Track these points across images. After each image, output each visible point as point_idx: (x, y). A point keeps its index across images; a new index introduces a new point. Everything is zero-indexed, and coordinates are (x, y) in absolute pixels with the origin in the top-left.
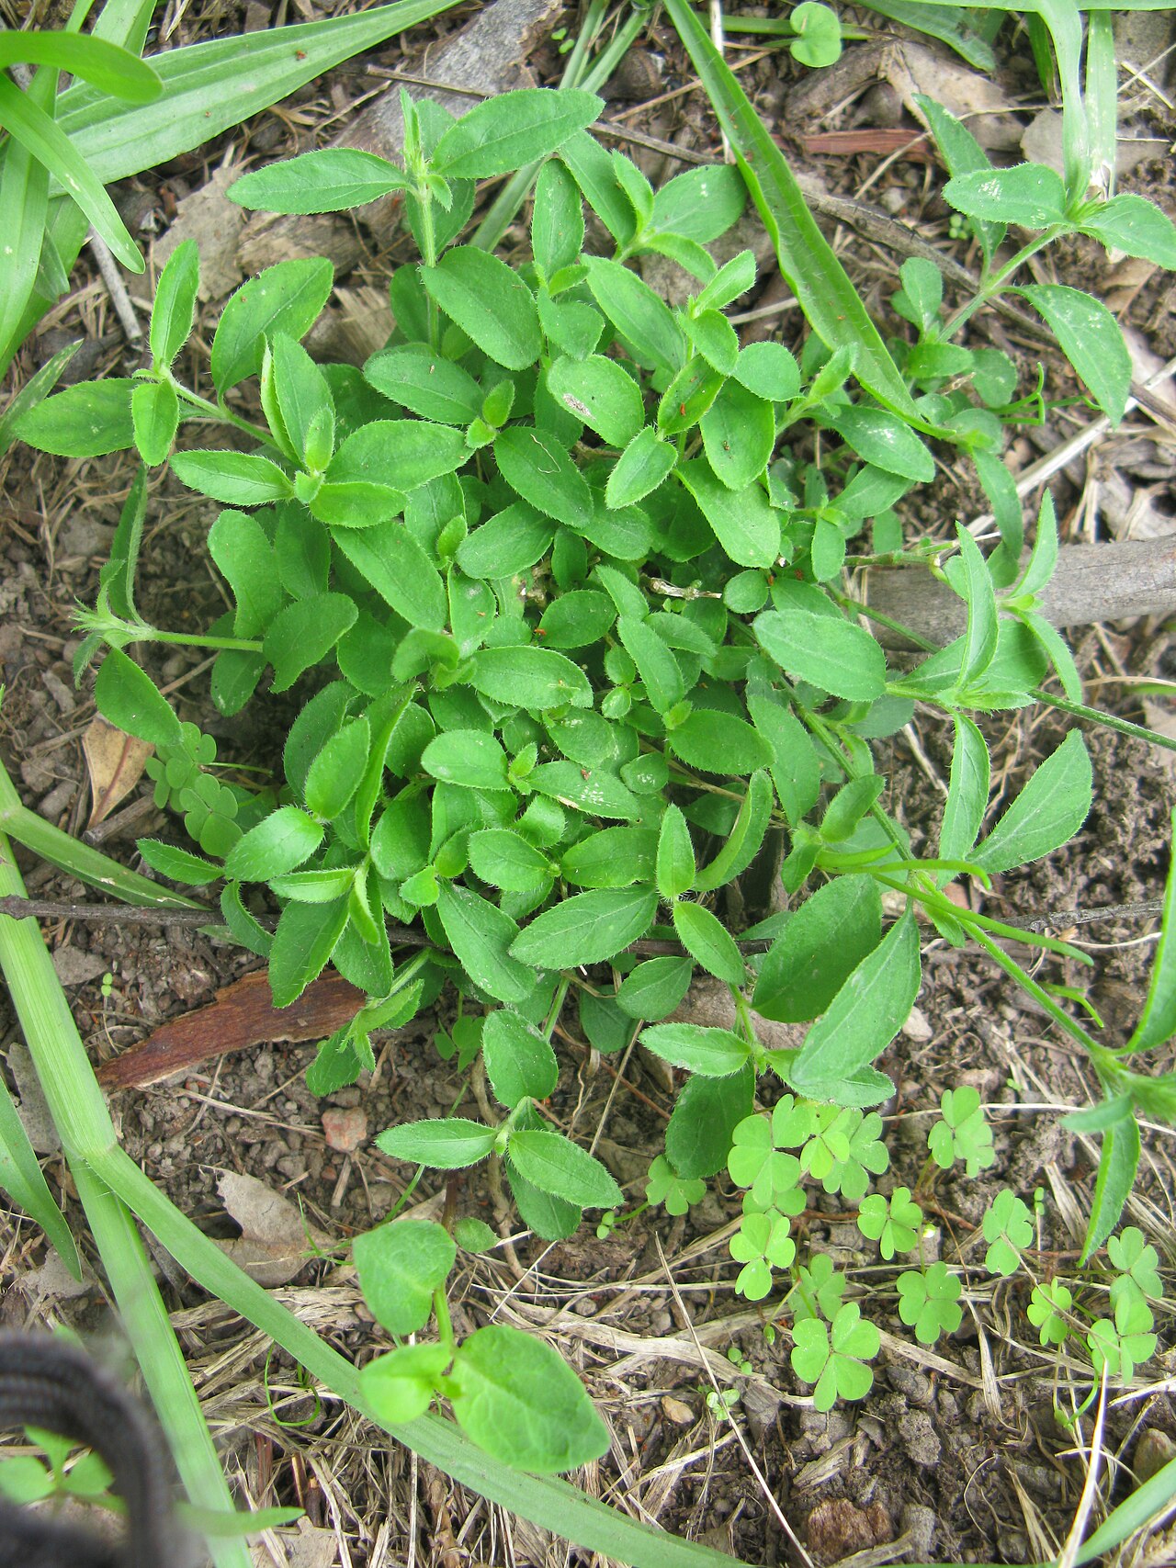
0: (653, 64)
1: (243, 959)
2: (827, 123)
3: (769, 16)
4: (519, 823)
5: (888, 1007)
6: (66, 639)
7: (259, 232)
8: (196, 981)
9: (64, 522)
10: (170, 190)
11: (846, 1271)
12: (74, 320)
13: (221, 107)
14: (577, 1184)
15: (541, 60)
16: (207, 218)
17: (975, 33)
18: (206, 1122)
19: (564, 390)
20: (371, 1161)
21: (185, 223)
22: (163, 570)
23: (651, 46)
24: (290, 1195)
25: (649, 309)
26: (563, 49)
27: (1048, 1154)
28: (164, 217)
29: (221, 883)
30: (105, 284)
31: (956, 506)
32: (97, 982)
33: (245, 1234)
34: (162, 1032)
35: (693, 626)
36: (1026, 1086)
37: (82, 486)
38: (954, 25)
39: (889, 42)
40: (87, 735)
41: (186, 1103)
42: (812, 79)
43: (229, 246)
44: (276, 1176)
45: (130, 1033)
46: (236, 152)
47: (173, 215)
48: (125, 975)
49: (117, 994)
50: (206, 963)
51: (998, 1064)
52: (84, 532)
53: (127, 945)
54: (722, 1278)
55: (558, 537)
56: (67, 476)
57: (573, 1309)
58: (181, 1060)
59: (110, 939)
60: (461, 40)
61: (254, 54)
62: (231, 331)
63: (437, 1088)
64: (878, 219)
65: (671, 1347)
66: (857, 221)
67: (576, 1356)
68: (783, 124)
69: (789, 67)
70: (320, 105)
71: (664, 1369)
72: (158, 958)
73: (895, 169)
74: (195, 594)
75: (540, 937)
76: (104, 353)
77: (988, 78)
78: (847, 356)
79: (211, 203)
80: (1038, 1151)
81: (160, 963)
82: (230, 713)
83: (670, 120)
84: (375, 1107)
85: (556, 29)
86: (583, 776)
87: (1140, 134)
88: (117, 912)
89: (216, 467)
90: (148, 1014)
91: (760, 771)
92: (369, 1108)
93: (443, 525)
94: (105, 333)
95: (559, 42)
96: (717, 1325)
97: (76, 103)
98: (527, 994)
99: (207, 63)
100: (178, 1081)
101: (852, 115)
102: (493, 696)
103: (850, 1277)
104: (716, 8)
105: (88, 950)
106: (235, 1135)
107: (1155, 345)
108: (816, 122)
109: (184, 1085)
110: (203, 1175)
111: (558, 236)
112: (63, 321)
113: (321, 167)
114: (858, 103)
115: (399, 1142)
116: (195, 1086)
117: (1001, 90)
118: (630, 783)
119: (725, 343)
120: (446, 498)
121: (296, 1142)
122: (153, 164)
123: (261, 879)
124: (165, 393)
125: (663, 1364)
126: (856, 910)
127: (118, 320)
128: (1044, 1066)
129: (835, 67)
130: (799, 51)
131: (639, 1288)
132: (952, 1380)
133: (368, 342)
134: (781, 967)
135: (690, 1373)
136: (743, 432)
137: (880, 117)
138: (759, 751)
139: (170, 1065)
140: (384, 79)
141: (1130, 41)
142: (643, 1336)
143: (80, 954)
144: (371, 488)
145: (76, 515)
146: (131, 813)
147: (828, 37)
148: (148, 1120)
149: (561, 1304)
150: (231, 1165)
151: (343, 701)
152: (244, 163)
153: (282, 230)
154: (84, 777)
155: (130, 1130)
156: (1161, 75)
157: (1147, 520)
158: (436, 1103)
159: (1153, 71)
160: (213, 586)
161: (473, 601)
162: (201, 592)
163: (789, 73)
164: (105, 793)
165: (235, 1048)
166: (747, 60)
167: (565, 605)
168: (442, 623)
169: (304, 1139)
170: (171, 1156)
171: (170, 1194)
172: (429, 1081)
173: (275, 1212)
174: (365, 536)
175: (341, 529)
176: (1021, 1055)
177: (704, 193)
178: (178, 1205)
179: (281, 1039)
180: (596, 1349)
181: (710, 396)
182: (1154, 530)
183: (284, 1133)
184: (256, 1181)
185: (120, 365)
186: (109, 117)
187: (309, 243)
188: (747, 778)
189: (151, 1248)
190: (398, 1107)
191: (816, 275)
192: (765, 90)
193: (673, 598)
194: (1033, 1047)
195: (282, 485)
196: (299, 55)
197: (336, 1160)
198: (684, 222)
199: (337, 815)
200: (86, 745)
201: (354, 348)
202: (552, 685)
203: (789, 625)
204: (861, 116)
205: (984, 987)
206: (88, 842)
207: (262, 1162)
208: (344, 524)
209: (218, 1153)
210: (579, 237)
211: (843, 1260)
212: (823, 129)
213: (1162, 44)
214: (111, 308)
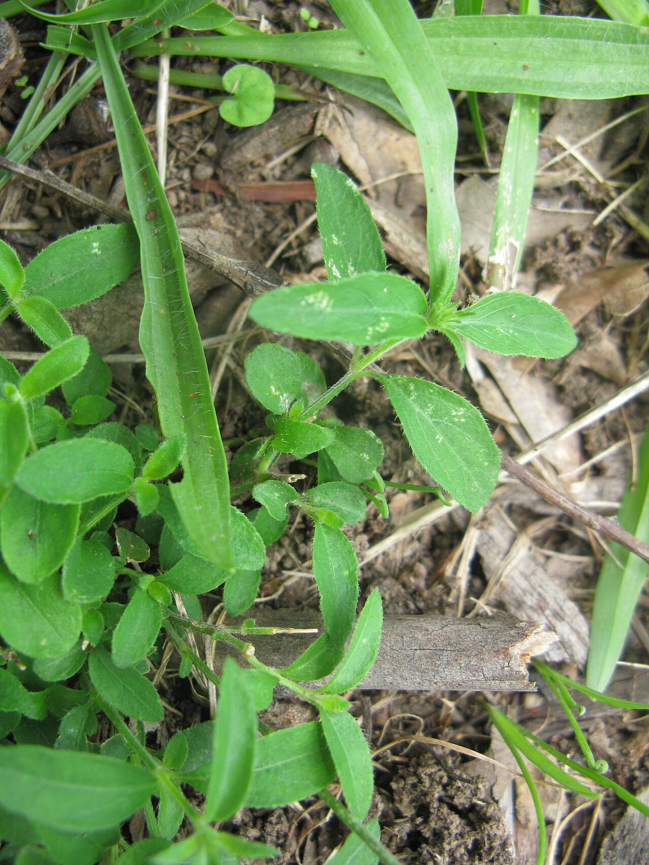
2: (266, 172)
26: (25, 94)
68: (220, 173)
85: (20, 76)
87: (566, 205)
95: (21, 89)
101: (291, 167)
107: (562, 396)
108: (257, 170)
114: (299, 155)
129: (266, 126)
130: (228, 110)
136: (53, 521)
141: (570, 116)
147: (262, 99)
156: (597, 148)
157: (521, 567)
159: (590, 144)
166: (195, 111)
177: (96, 251)
182: (526, 577)
192: (212, 139)
204: (298, 168)
212: (263, 179)
213: (601, 121)
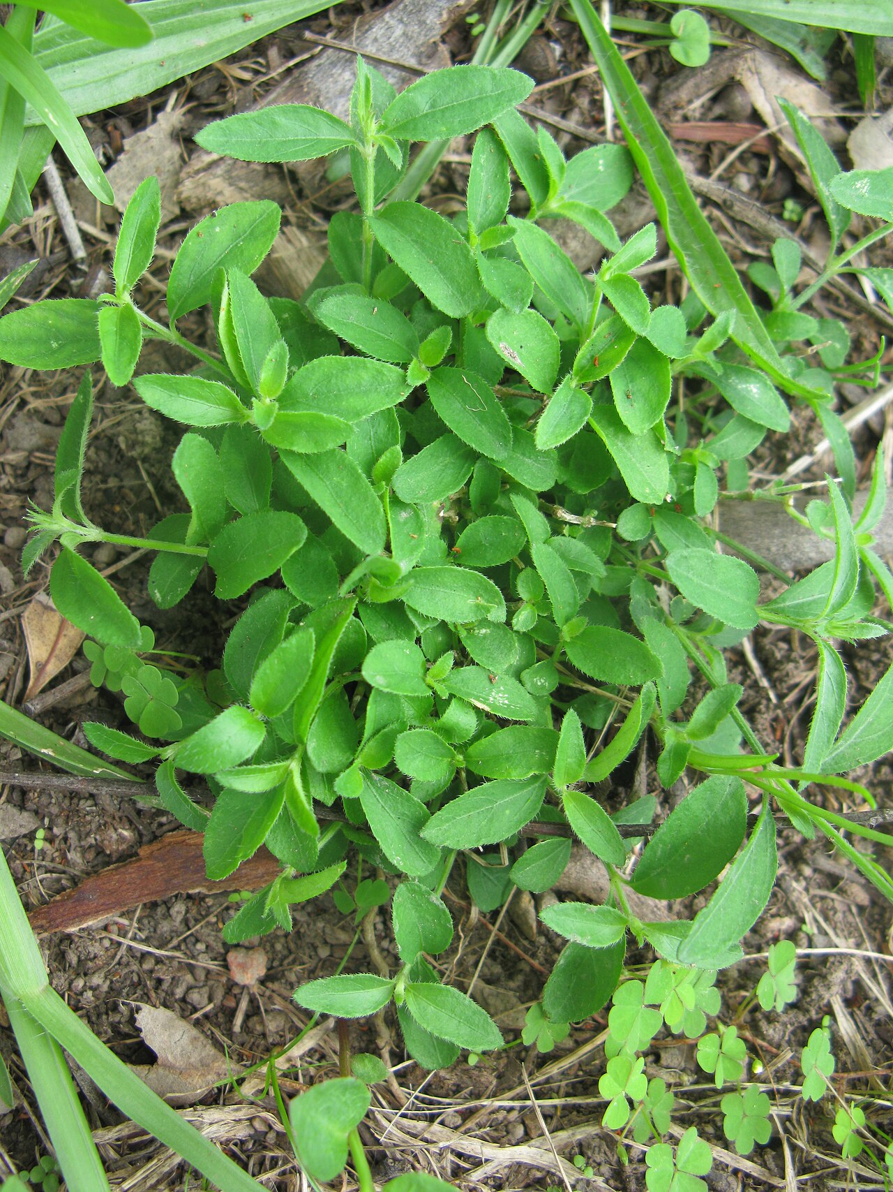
0: (553, 51)
1: (164, 819)
2: (690, 114)
3: (648, 18)
4: (438, 723)
5: (752, 890)
6: (8, 526)
7: (197, 172)
8: (122, 839)
9: (9, 420)
10: (116, 128)
11: (673, 1089)
12: (24, 238)
13: (174, 58)
14: (464, 1030)
15: (454, 39)
16: (150, 155)
17: (813, 49)
18: (124, 960)
19: (500, 339)
20: (268, 993)
21: (130, 159)
22: (97, 467)
23: (548, 35)
24: (197, 1023)
25: (559, 268)
26: (475, 31)
27: (836, 989)
28: (110, 152)
29: (155, 762)
30: (55, 208)
31: (787, 448)
32: (31, 836)
33: (159, 1061)
34: (90, 883)
35: (588, 550)
36: (815, 931)
37: (27, 389)
38: (797, 40)
39: (748, 50)
40: (26, 614)
41: (107, 943)
42: (682, 76)
43: (169, 182)
44: (185, 1008)
45: (59, 880)
46: (177, 100)
47: (120, 150)
48: (56, 830)
49: (48, 845)
50: (131, 823)
51: (796, 913)
52: (26, 430)
53: (60, 805)
54: (568, 1095)
55: (477, 468)
56: (12, 379)
57: (442, 1123)
58: (107, 908)
59: (44, 800)
60: (387, 16)
61: (206, 13)
62: (187, 263)
63: (328, 930)
64: (742, 202)
65: (524, 1153)
66: (725, 201)
67: (444, 1163)
69: (661, 64)
70: (257, 63)
71: (517, 1172)
72: (88, 818)
73: (741, 158)
74: (127, 491)
75: (447, 820)
76: (51, 270)
77: (820, 87)
78: (727, 320)
79: (154, 142)
80: (828, 987)
81: (90, 823)
82: (166, 606)
83: (561, 101)
84: (273, 946)
85: (469, 14)
86: (490, 680)
88: (57, 781)
89: (176, 390)
90: (74, 865)
91: (649, 683)
92: (268, 948)
93: (379, 453)
94: (51, 252)
95: (472, 26)
96: (563, 1135)
97: (48, 44)
98: (431, 868)
99: (166, 17)
100: (101, 924)
101: (710, 109)
102: (420, 610)
103: (676, 1094)
104: (606, 7)
105: (22, 807)
106: (151, 971)
108: (680, 112)
109: (106, 928)
110: (122, 1008)
111: (487, 198)
112: (14, 238)
113: (281, 120)
114: (715, 99)
115: (311, 995)
116: (115, 928)
117: (829, 98)
118: (528, 685)
119: (638, 305)
120: (382, 429)
121: (201, 975)
122: (112, 104)
123: (209, 771)
124: (126, 318)
125: (517, 1167)
126: (725, 805)
127: (64, 241)
128: (831, 913)
129: (703, 68)
130: (676, 51)
131: (497, 1104)
132: (754, 1178)
133: (290, 275)
134: (659, 853)
135: (539, 1175)
136: (642, 383)
137: (733, 112)
138: (649, 665)
139: (97, 912)
140: (316, 44)
142: (502, 1146)
143: (15, 811)
144: (322, 418)
145: (20, 414)
146: (66, 688)
147: (700, 42)
148: (73, 958)
149: (431, 1119)
150: (146, 998)
151: (283, 608)
152: (184, 109)
153: (219, 171)
154: (22, 651)
155: (55, 964)
158: (326, 942)
160: (143, 486)
161: (405, 523)
162: (131, 489)
163: (661, 68)
164: (41, 668)
165: (154, 898)
166: (628, 55)
167: (479, 529)
168: (382, 544)
169: (208, 972)
170: (91, 988)
171: (90, 1022)
172: (320, 925)
173: (186, 1040)
174: (310, 461)
175: (292, 453)
176: (814, 905)
177: (601, 168)
178: (98, 1034)
179: (197, 891)
180: (460, 1155)
181: (622, 351)
183: (191, 969)
184: (168, 1013)
185: (64, 281)
186: (75, 59)
187: (242, 184)
188: (637, 690)
189: (74, 1071)
190: (292, 946)
191: (695, 246)
192: (641, 81)
193: (571, 524)
194: (823, 898)
195: (235, 409)
196: (246, 17)
197: (236, 991)
198: (584, 192)
199: (279, 715)
200: (25, 623)
201: (278, 280)
202: (471, 601)
203: (692, 562)
204: (718, 110)
205: (787, 849)
206: (27, 712)
207: (173, 994)
208: (295, 449)
209: (134, 986)
210: (505, 200)
211: (672, 1081)
212: (686, 119)
214: (59, 229)
